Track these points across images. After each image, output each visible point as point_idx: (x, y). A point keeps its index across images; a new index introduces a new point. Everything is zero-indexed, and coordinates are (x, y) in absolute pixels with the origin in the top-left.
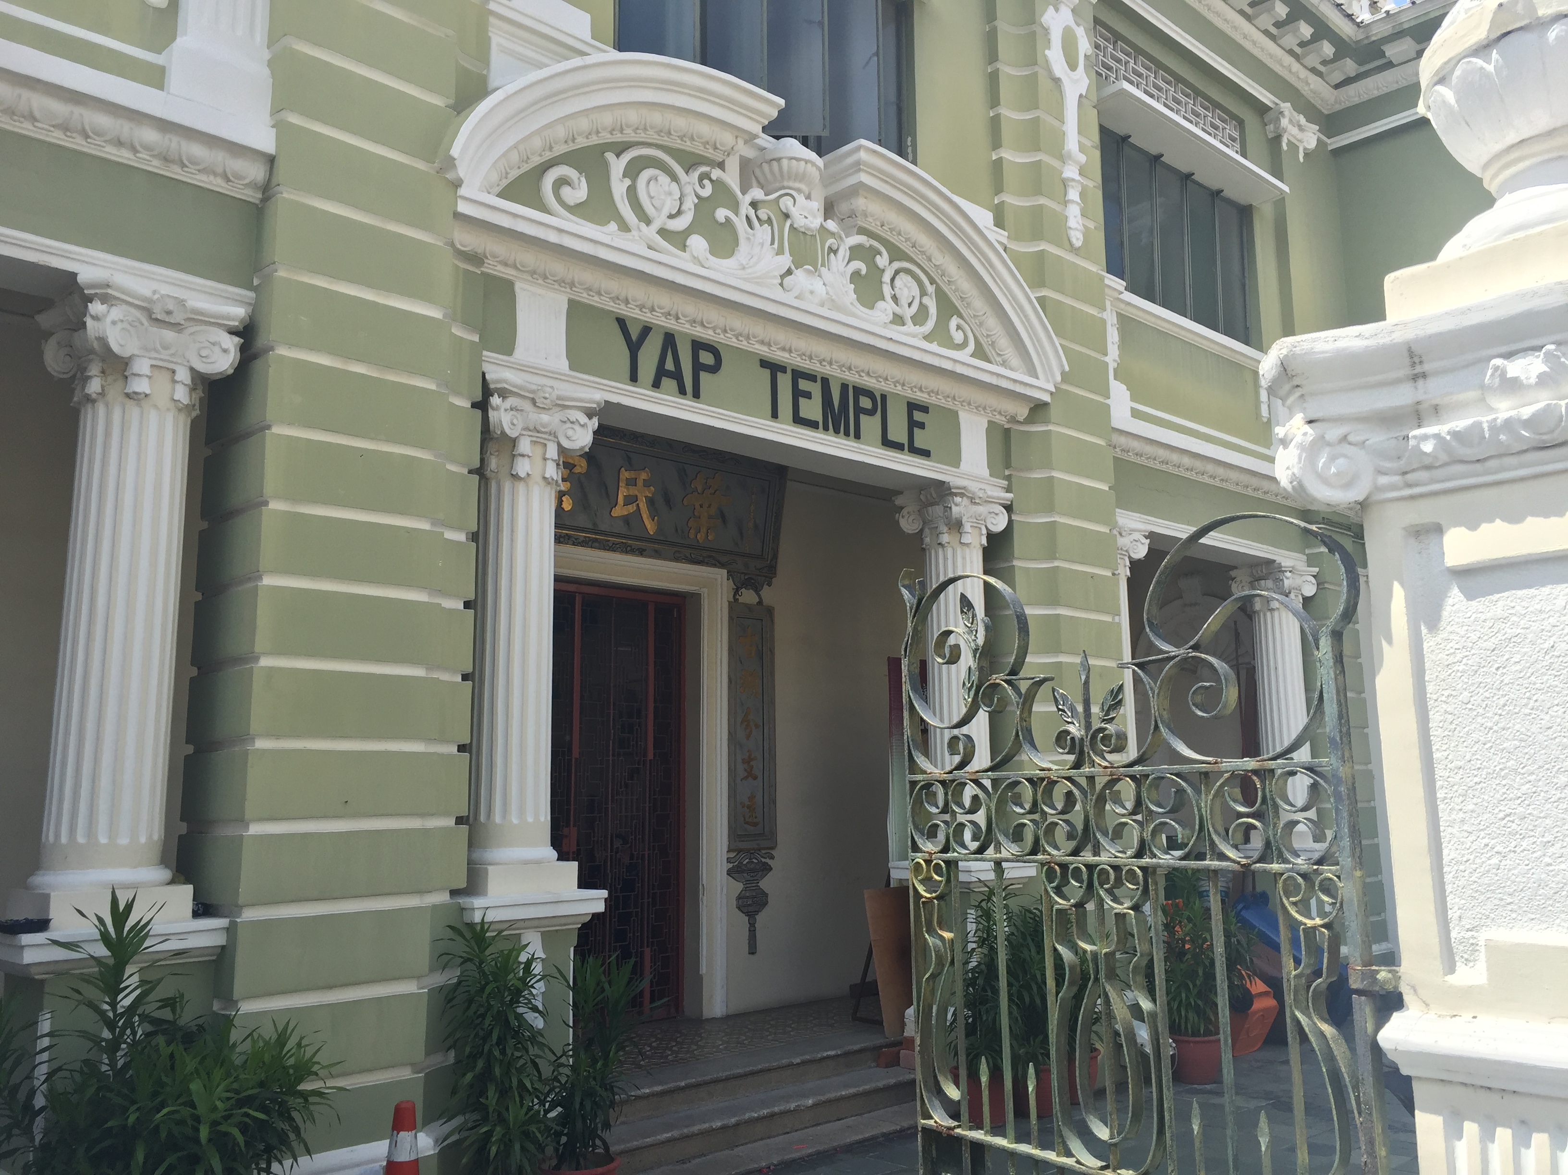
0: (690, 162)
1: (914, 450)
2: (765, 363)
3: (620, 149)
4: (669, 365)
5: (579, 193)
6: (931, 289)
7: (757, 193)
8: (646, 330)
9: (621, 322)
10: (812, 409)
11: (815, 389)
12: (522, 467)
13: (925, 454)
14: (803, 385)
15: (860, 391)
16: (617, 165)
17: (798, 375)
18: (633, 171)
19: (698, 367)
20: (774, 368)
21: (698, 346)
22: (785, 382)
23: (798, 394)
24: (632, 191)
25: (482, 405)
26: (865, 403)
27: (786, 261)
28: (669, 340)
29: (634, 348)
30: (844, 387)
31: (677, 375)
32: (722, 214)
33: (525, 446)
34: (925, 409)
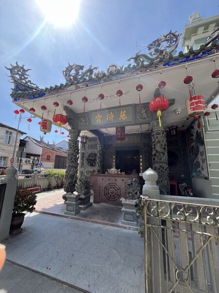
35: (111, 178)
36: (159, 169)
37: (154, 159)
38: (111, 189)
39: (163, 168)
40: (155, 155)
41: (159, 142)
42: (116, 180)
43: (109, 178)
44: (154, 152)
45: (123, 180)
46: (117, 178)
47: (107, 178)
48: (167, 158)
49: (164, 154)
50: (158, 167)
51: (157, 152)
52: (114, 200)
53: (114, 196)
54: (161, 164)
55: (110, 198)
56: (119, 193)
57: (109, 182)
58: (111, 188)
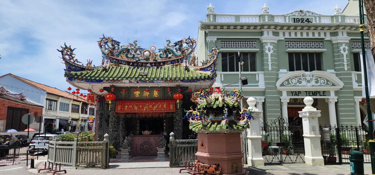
0: (296, 77)
1: (324, 96)
2: (305, 92)
3: (290, 79)
4: (296, 94)
5: (287, 83)
6: (325, 80)
7: (304, 78)
8: (293, 92)
9: (291, 92)
10: (311, 94)
11: (311, 93)
12: (284, 104)
13: (326, 96)
14: (310, 92)
15: (316, 92)
16: (290, 80)
17: (309, 92)
18: (291, 80)
19: (298, 93)
20: (306, 92)
21: (298, 92)
22: (308, 93)
23: (309, 93)
24: (291, 82)
25: (280, 100)
26: (317, 92)
27: (307, 83)
28: (296, 92)
29: (292, 93)
30: (315, 92)
31: (297, 95)
32: (300, 81)
33: (284, 103)
34: (325, 91)
35: (145, 137)
36: (177, 130)
37: (175, 124)
38: (145, 146)
39: (180, 129)
40: (175, 122)
41: (178, 114)
42: (149, 139)
43: (144, 138)
44: (175, 120)
45: (154, 139)
46: (150, 138)
47: (142, 138)
48: (182, 123)
49: (180, 121)
50: (177, 129)
51: (176, 120)
52: (147, 152)
53: (147, 150)
54: (178, 128)
55: (144, 151)
56: (151, 147)
57: (144, 140)
58: (145, 144)
